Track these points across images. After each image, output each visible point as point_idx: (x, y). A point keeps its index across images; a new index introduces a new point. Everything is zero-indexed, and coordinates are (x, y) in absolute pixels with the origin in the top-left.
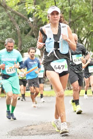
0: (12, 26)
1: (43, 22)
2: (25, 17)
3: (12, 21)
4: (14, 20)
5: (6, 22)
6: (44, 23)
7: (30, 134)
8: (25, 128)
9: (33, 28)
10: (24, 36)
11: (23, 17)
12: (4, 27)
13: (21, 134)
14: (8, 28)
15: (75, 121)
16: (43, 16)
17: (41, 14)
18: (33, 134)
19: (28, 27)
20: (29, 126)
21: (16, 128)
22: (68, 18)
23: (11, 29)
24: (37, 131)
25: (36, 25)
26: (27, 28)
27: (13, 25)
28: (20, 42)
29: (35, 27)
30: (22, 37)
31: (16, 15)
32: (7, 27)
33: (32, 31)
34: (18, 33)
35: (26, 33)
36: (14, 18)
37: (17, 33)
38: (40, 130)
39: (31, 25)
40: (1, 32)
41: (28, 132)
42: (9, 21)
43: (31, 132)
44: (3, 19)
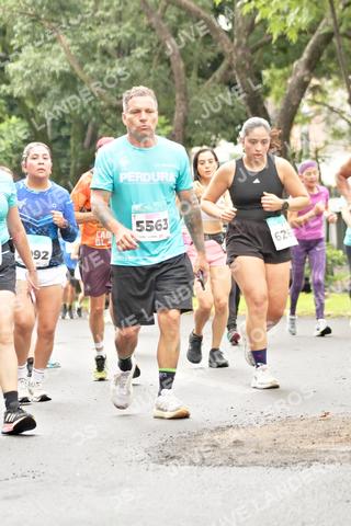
0: (154, 45)
1: (271, 34)
2: (203, 13)
3: (154, 26)
4: (161, 22)
6: (275, 37)
7: (231, 462)
8: (207, 436)
9: (235, 57)
10: (198, 83)
11: (199, 13)
12: (123, 50)
14: (140, 52)
16: (273, 15)
17: (264, 6)
18: (241, 460)
19: (213, 51)
20: (223, 430)
21: (175, 436)
23: (147, 56)
24: (256, 452)
25: (243, 45)
26: (210, 55)
27: (158, 44)
28: (183, 107)
29: (240, 52)
30: (189, 88)
31: (170, 6)
32: (134, 47)
33: (230, 68)
34: (175, 72)
35: (204, 75)
36: (164, 18)
37: (172, 73)
38: (267, 445)
39: (226, 46)
40: (112, 67)
41: (222, 454)
42: (145, 28)
43: (234, 452)
44: (119, 18)
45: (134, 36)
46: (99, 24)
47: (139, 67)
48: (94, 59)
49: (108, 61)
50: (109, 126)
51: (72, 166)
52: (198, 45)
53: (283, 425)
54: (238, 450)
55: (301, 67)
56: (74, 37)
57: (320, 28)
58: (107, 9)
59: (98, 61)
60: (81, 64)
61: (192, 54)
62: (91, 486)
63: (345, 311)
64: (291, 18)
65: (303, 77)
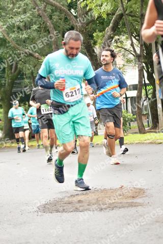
1: (94, 16)
2: (63, 8)
3: (41, 15)
4: (44, 13)
5: (30, 16)
6: (96, 17)
7: (77, 210)
8: (66, 199)
9: (78, 27)
11: (61, 7)
12: (27, 26)
13: (61, 209)
14: (35, 27)
15: (153, 187)
16: (95, 6)
17: (90, 3)
18: (81, 209)
19: (69, 25)
20: (74, 196)
21: (52, 200)
22: (138, 8)
23: (38, 29)
24: (88, 205)
25: (82, 22)
27: (44, 23)
29: (81, 25)
30: (58, 42)
31: (48, 5)
32: (32, 25)
36: (45, 11)
38: (94, 201)
39: (74, 22)
40: (22, 34)
41: (72, 207)
42: (37, 16)
43: (78, 205)
44: (25, 12)
45: (32, 20)
46: (15, 15)
47: (35, 34)
48: (14, 31)
49: (21, 32)
50: (23, 62)
51: (7, 82)
52: (62, 23)
53: (102, 192)
54: (80, 204)
55: (109, 31)
56: (4, 21)
57: (117, 12)
58: (19, 8)
59: (16, 32)
60: (8, 34)
61: (59, 27)
62: (10, 224)
63: (133, 141)
64: (103, 8)
65: (110, 35)
